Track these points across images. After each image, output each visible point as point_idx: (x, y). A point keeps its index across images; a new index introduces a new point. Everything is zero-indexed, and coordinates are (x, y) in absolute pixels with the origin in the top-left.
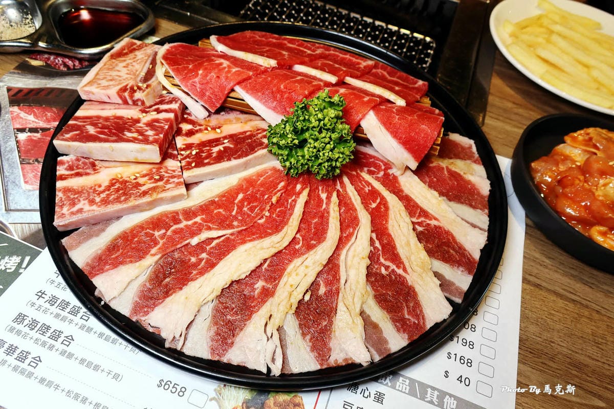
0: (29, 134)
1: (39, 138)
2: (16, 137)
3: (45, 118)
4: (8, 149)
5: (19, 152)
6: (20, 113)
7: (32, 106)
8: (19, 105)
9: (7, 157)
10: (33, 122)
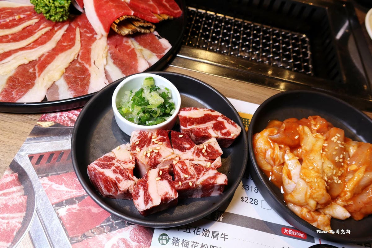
0: (68, 207)
1: (78, 210)
2: (58, 214)
3: (75, 185)
4: (55, 230)
5: (65, 230)
6: (52, 185)
7: (59, 174)
8: (47, 176)
9: (56, 240)
10: (66, 192)
